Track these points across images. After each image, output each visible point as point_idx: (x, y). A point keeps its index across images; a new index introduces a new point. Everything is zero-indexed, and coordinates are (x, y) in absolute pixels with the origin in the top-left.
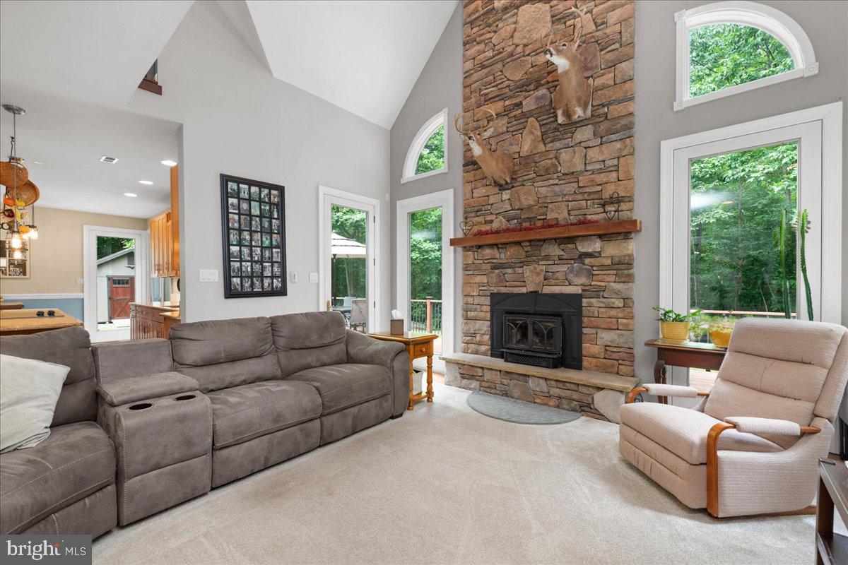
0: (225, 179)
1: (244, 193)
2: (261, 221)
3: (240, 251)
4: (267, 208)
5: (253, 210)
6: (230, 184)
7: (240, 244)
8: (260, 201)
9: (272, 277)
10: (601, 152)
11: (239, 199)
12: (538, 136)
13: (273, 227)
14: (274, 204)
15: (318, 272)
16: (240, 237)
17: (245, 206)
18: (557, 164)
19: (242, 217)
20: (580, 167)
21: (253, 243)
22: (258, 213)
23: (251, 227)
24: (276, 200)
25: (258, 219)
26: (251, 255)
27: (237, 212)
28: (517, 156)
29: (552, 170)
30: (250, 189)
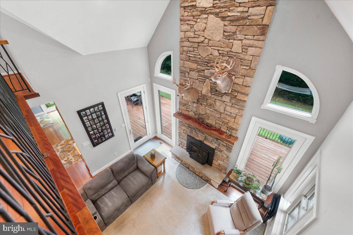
0: (79, 112)
1: (88, 113)
2: (98, 119)
3: (94, 132)
4: (99, 113)
5: (94, 117)
6: (82, 113)
7: (93, 130)
8: (95, 112)
9: (108, 133)
10: (231, 109)
11: (87, 116)
12: (209, 90)
13: (103, 118)
14: (101, 110)
15: (124, 123)
16: (92, 128)
17: (90, 117)
18: (215, 104)
19: (91, 121)
20: (222, 111)
21: (98, 127)
22: (96, 117)
23: (95, 123)
24: (101, 108)
25: (97, 119)
26: (98, 131)
27: (88, 121)
28: (200, 92)
29: (212, 106)
30: (90, 110)
